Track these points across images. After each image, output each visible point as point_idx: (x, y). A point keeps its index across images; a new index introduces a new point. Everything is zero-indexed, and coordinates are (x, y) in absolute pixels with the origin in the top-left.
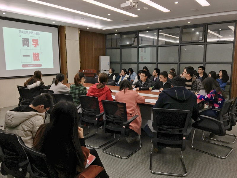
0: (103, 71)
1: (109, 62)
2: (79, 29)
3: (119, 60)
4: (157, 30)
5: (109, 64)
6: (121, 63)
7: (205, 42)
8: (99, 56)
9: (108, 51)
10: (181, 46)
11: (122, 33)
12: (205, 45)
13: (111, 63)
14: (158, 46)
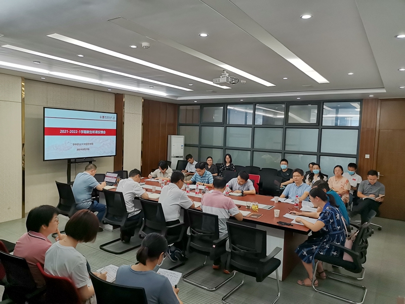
0: (174, 157)
1: (183, 144)
2: (143, 98)
3: (197, 143)
4: (253, 103)
5: (183, 147)
6: (201, 147)
7: (319, 125)
8: (169, 136)
9: (182, 128)
10: (286, 128)
11: (203, 105)
12: (320, 129)
13: (185, 145)
14: (254, 127)
